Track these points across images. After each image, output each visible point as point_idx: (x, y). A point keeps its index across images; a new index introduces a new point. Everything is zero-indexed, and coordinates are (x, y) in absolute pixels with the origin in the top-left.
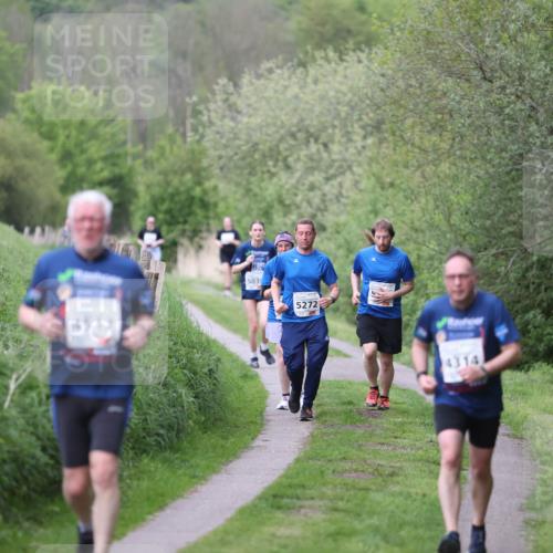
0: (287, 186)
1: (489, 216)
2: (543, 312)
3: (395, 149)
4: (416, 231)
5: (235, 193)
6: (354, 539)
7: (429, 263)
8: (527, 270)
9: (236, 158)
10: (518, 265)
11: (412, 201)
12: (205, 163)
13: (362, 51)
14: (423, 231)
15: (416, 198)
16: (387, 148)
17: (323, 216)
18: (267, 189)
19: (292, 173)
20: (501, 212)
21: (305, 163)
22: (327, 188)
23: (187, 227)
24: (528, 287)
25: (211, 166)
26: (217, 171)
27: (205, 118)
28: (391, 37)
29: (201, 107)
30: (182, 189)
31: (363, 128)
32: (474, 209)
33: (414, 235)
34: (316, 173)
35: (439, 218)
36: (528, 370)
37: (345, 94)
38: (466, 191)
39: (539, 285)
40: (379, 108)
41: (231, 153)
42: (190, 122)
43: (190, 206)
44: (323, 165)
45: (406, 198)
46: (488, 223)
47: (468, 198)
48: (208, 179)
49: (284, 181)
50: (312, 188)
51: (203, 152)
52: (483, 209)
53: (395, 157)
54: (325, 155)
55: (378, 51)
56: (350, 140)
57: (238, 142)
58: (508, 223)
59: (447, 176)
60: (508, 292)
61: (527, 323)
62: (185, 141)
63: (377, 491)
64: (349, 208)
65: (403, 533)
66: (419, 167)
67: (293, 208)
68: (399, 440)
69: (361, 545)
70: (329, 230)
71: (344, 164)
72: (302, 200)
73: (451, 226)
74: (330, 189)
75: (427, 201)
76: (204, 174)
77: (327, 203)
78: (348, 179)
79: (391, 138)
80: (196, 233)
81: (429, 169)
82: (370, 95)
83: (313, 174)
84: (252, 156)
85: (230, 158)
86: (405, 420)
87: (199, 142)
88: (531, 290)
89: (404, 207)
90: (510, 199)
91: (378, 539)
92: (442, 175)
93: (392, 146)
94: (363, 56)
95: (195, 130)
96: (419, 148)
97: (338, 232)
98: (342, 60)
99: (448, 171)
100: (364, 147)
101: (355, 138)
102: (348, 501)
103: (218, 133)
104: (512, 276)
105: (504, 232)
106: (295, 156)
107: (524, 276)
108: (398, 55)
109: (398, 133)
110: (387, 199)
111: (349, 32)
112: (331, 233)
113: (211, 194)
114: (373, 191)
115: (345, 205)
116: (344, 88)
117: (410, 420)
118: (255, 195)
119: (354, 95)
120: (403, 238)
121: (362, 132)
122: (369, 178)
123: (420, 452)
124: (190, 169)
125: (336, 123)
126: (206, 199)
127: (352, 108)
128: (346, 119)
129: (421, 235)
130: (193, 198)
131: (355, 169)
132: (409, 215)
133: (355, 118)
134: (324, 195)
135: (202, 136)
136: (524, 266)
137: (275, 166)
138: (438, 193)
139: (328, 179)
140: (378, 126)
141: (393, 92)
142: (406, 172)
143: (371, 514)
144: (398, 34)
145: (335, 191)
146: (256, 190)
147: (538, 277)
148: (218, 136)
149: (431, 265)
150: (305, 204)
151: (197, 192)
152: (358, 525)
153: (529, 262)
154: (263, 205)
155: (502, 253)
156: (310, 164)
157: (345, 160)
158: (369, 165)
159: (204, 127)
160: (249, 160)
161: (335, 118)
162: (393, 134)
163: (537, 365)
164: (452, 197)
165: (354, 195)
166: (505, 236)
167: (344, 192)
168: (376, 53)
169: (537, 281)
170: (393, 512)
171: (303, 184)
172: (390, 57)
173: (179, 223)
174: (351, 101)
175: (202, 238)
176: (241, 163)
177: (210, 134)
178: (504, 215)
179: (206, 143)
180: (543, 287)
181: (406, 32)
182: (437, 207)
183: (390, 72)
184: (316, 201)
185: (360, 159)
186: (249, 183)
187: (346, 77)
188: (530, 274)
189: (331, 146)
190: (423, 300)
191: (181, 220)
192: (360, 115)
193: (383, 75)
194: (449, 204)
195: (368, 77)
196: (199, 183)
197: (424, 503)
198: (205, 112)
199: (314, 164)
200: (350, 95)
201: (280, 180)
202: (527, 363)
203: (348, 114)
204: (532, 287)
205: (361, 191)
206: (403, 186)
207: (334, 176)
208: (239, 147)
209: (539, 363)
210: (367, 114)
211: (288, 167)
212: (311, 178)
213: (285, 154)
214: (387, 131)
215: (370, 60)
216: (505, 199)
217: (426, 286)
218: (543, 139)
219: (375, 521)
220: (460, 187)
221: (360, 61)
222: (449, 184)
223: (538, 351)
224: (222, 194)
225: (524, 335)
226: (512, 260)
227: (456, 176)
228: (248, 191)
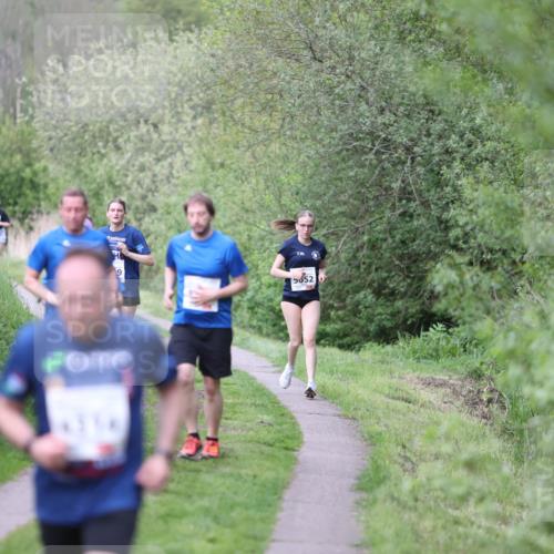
0: (118, 168)
1: (319, 197)
2: (374, 292)
3: (225, 130)
4: (247, 211)
5: (66, 174)
6: (184, 521)
7: (259, 244)
8: (357, 250)
9: (66, 139)
10: (349, 245)
11: (243, 182)
12: (35, 144)
13: (191, 31)
14: (254, 212)
15: (246, 179)
16: (217, 128)
17: (153, 196)
18: (97, 170)
19: (123, 154)
20: (331, 192)
21: (136, 144)
22: (157, 169)
23: (17, 208)
24: (358, 267)
25: (40, 147)
26: (47, 152)
27: (35, 99)
28: (220, 18)
29: (31, 88)
30: (12, 170)
31: (192, 108)
32: (305, 189)
33: (245, 216)
34: (146, 154)
35: (269, 198)
36: (359, 350)
37: (175, 75)
38: (296, 172)
39: (370, 265)
40: (209, 88)
41: (61, 134)
42: (19, 102)
43: (20, 187)
44: (154, 146)
45: (237, 178)
46: (318, 203)
47: (298, 178)
48: (39, 160)
49: (114, 162)
50: (142, 169)
51: (33, 133)
52: (314, 189)
53: (225, 137)
54: (155, 136)
55: (208, 31)
56: (180, 121)
57: (67, 123)
58: (339, 203)
59: (277, 156)
60: (339, 272)
61: (358, 304)
62: (15, 123)
63: (208, 472)
64: (180, 189)
65: (234, 514)
66: (249, 147)
67: (124, 188)
68: (229, 422)
69: (192, 527)
70: (160, 211)
71: (174, 144)
72: (133, 181)
73: (281, 206)
74: (161, 169)
75: (258, 182)
76: (34, 155)
77: (158, 184)
78: (178, 160)
79: (221, 119)
80: (25, 214)
81: (259, 150)
82: (199, 75)
83: (143, 156)
84: (83, 138)
85: (60, 139)
86: (237, 401)
87: (28, 123)
88: (362, 270)
89: (234, 188)
90: (341, 179)
91: (209, 521)
92: (272, 155)
93: (222, 125)
94: (192, 36)
95: (24, 111)
96: (250, 128)
97: (169, 213)
98: (172, 40)
99: (278, 151)
100: (194, 128)
101: (185, 118)
102: (179, 482)
103: (48, 113)
104: (343, 256)
105: (334, 212)
106: (126, 137)
107: (355, 257)
108: (228, 35)
109: (228, 114)
110: (218, 179)
111: (179, 12)
112: (162, 214)
113: (41, 175)
114: (204, 172)
115: (176, 186)
116: (174, 69)
117: (240, 401)
118: (86, 176)
119: (184, 75)
120: (234, 218)
121: (192, 113)
122: (199, 159)
123: (251, 433)
124: (20, 150)
125: (166, 104)
126: (36, 180)
127: (183, 89)
128: (176, 98)
129: (251, 215)
130: (23, 179)
131: (185, 150)
132: (240, 196)
133: (186, 98)
134: (155, 176)
135: (32, 117)
136: (355, 246)
137: (105, 147)
138: (268, 173)
139: (158, 160)
140: (208, 107)
141: (223, 73)
142: (236, 152)
143: (202, 495)
144: (228, 14)
145: (166, 172)
146: (87, 171)
147: (369, 257)
148: (48, 117)
149: (262, 245)
150: (135, 185)
151: (27, 173)
152: (188, 507)
153: (360, 242)
154: (94, 186)
155: (333, 234)
156: (140, 145)
157: (174, 140)
158: (200, 145)
159: (33, 108)
160: (78, 141)
161: (164, 99)
162: (224, 114)
163: (368, 345)
164: (283, 177)
165: (184, 176)
166: (336, 216)
167: (174, 172)
168: (205, 33)
169: (368, 261)
170: (224, 493)
171: (133, 166)
172: (220, 37)
173: (9, 204)
174: (180, 81)
175: (32, 220)
176: (71, 144)
177: (39, 115)
178: (335, 195)
179: (36, 125)
180: (374, 267)
181: (236, 12)
182: (268, 187)
183: (220, 52)
184: (147, 182)
185: (190, 139)
186: (78, 163)
187: (176, 57)
188: (360, 254)
189: (160, 126)
190: (254, 281)
191: (11, 201)
192: (190, 95)
193: (213, 56)
194: (279, 185)
195: (198, 58)
196: (29, 165)
197: (254, 484)
198: (34, 93)
199: (144, 145)
200: (180, 75)
201: (110, 161)
202: (357, 343)
203: (177, 95)
204: (363, 267)
205: (191, 171)
206: (233, 166)
207: (164, 157)
208: (69, 128)
209: (370, 343)
210: (198, 94)
211: (118, 148)
212: (141, 159)
213: (115, 135)
214: (217, 111)
215: (200, 40)
216: (336, 179)
217: (257, 267)
218: (373, 119)
219: (205, 502)
220: (291, 167)
221: (189, 42)
222: (280, 164)
223: (368, 331)
224: (52, 175)
225: (355, 315)
226: (343, 239)
227: (286, 156)
228: (78, 172)
